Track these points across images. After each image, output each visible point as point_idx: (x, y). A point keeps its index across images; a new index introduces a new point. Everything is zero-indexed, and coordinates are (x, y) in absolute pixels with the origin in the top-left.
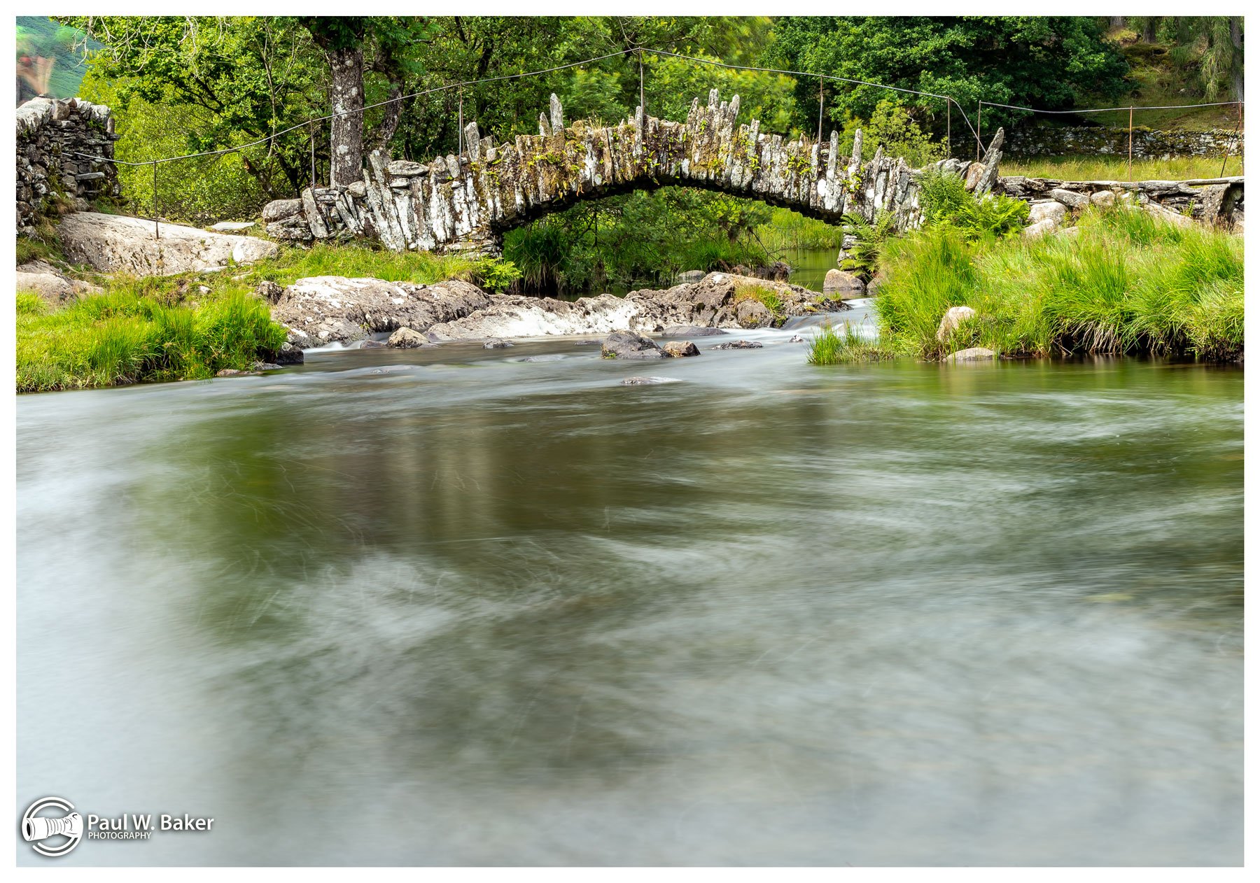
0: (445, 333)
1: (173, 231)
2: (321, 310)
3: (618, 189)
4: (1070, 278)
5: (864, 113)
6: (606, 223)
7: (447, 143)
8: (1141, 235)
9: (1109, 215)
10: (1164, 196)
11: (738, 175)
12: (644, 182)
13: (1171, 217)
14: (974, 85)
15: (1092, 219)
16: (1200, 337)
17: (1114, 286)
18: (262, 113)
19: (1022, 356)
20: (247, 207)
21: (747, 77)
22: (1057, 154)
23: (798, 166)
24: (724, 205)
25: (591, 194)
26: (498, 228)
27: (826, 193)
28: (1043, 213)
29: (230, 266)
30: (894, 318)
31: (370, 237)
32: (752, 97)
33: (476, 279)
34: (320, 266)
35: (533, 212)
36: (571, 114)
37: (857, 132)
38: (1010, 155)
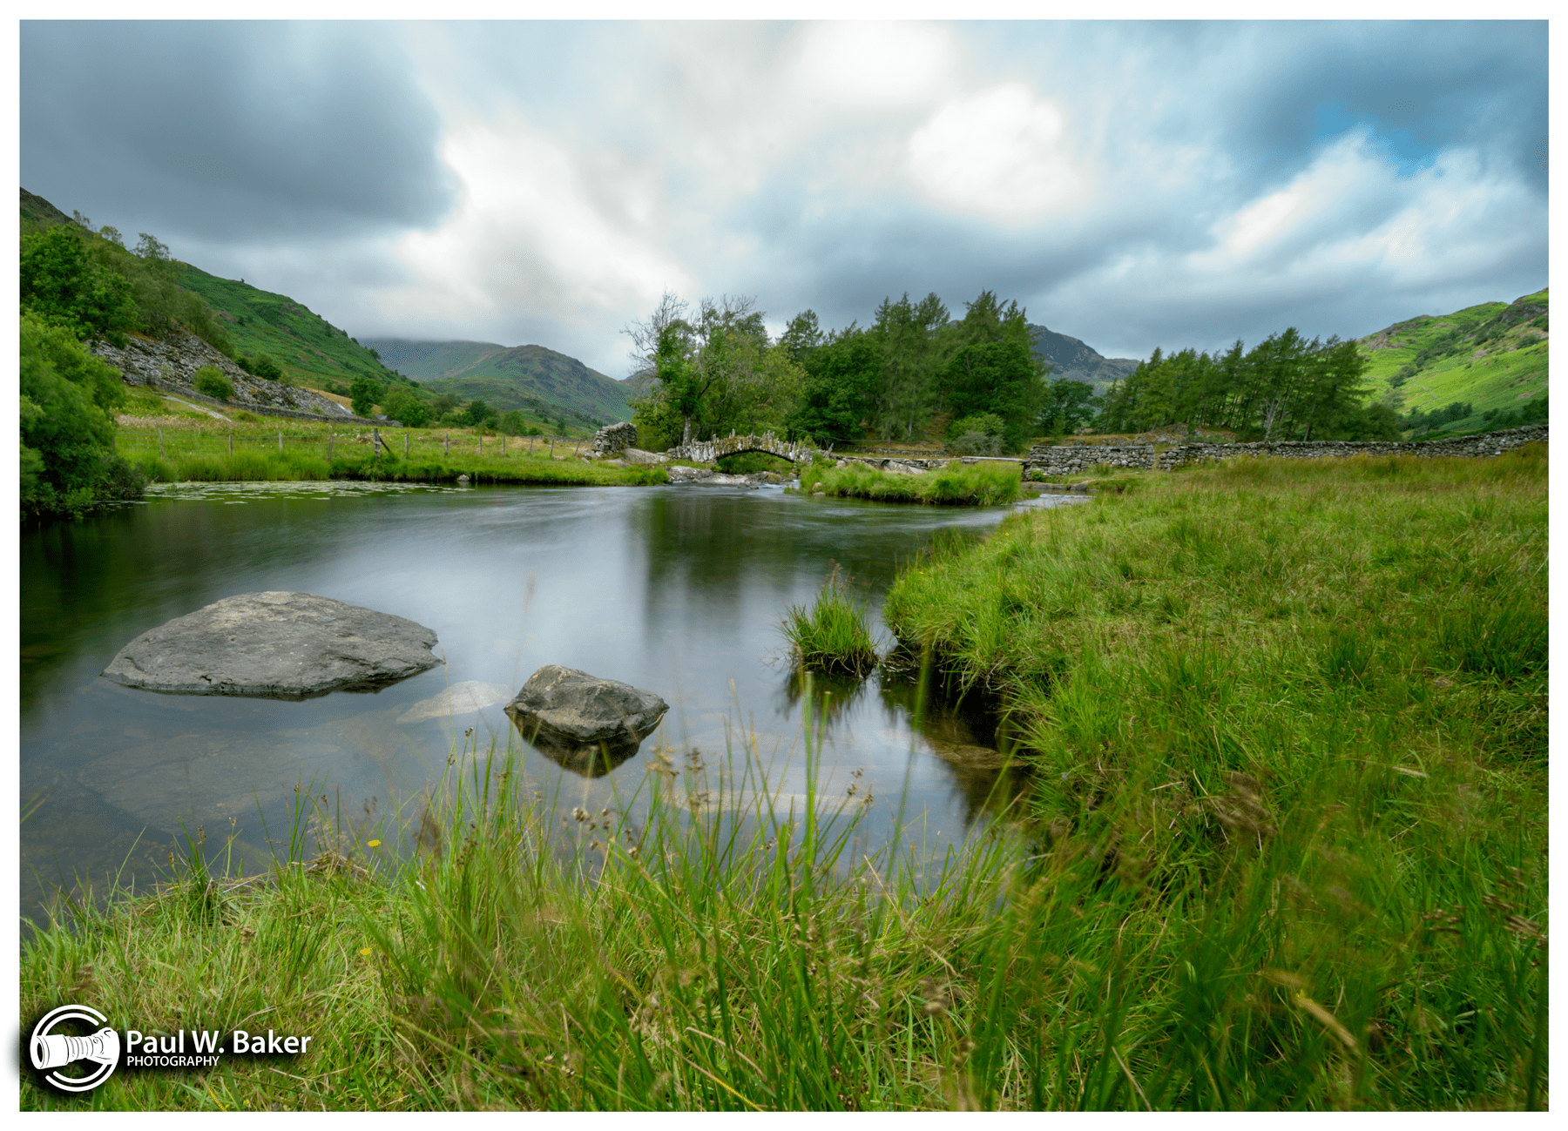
0: (704, 481)
1: (648, 454)
2: (677, 472)
3: (745, 451)
4: (844, 478)
5: (803, 438)
6: (742, 459)
7: (709, 438)
8: (862, 470)
9: (855, 465)
10: (869, 461)
11: (772, 450)
12: (751, 450)
13: (870, 466)
14: (828, 434)
15: (851, 466)
16: (872, 494)
17: (854, 481)
18: (670, 427)
19: (831, 495)
20: (663, 449)
21: (777, 428)
22: (845, 450)
23: (786, 449)
24: (769, 457)
25: (739, 452)
26: (718, 458)
27: (791, 455)
28: (840, 463)
29: (659, 462)
30: (803, 485)
31: (690, 458)
32: (777, 433)
33: (712, 469)
34: (678, 464)
35: (726, 455)
36: (737, 434)
37: (800, 442)
38: (834, 450)
